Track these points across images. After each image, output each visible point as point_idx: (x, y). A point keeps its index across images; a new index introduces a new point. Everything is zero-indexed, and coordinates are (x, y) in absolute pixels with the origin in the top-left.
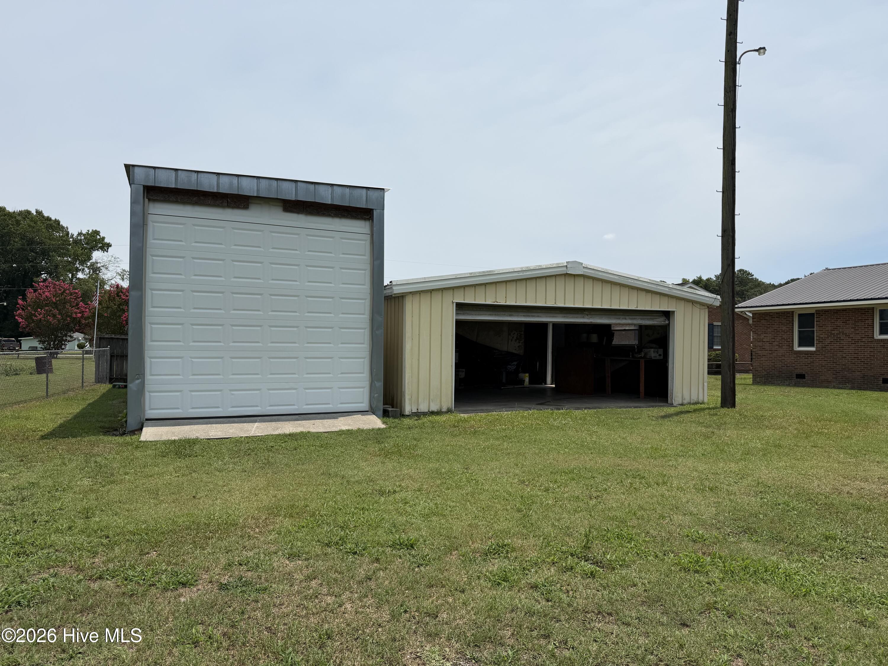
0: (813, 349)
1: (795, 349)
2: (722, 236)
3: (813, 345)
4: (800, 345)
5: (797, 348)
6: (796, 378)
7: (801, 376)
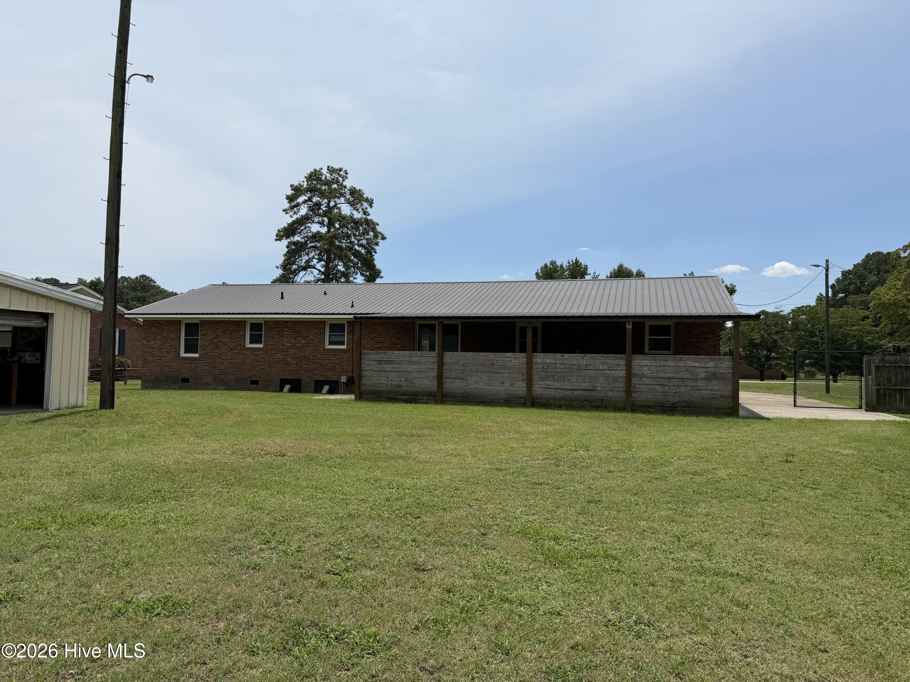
0: (196, 355)
1: (181, 356)
2: (106, 244)
3: (197, 352)
4: (186, 352)
5: (183, 355)
6: (182, 382)
7: (185, 380)
